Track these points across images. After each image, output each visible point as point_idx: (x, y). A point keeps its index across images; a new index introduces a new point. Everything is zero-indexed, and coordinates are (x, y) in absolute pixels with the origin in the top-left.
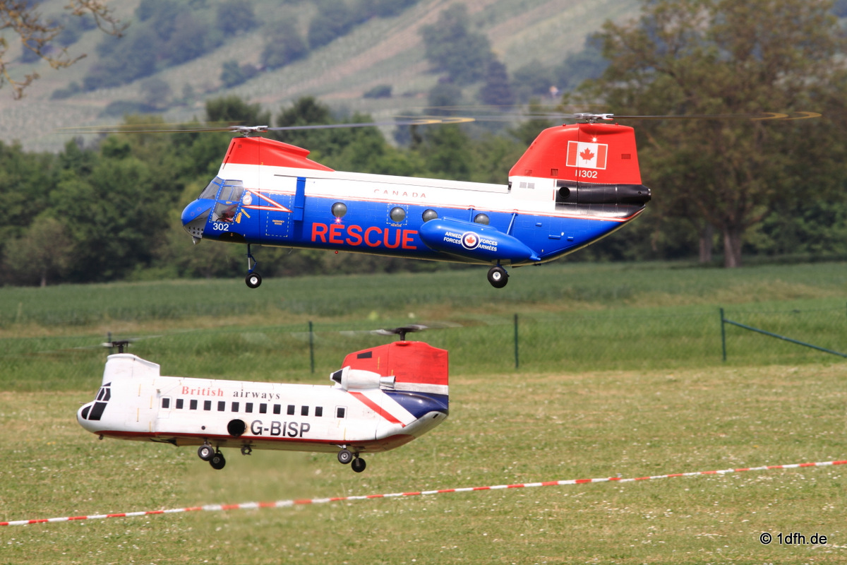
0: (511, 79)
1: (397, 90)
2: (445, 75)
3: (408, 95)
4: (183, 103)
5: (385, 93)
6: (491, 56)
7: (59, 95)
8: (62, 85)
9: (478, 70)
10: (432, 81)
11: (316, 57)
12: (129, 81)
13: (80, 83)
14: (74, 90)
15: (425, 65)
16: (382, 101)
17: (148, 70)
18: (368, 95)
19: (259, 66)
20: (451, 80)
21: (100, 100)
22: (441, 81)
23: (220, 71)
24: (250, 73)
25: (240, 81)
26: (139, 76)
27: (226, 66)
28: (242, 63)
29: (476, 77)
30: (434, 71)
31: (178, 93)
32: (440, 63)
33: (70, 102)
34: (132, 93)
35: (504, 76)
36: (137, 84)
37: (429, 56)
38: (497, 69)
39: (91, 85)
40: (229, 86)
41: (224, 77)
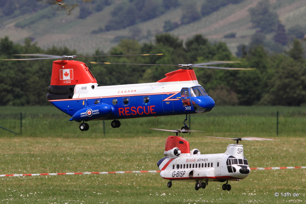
0: (287, 32)
1: (238, 35)
2: (258, 29)
3: (243, 37)
4: (147, 38)
5: (233, 36)
6: (279, 22)
7: (94, 32)
8: (96, 28)
9: (273, 28)
10: (253, 32)
11: (204, 20)
12: (124, 27)
13: (103, 28)
14: (101, 31)
15: (250, 24)
16: (231, 40)
17: (132, 23)
18: (226, 37)
19: (180, 23)
20: (261, 31)
21: (111, 35)
22: (257, 32)
23: (163, 25)
24: (176, 26)
25: (171, 29)
26: (129, 25)
27: (166, 23)
28: (173, 21)
29: (272, 31)
30: (254, 27)
31: (145, 34)
32: (257, 24)
33: (99, 36)
34: (125, 33)
35: (284, 30)
36: (128, 29)
37: (253, 21)
38: (281, 27)
39: (108, 29)
40: (167, 31)
41: (165, 27)
